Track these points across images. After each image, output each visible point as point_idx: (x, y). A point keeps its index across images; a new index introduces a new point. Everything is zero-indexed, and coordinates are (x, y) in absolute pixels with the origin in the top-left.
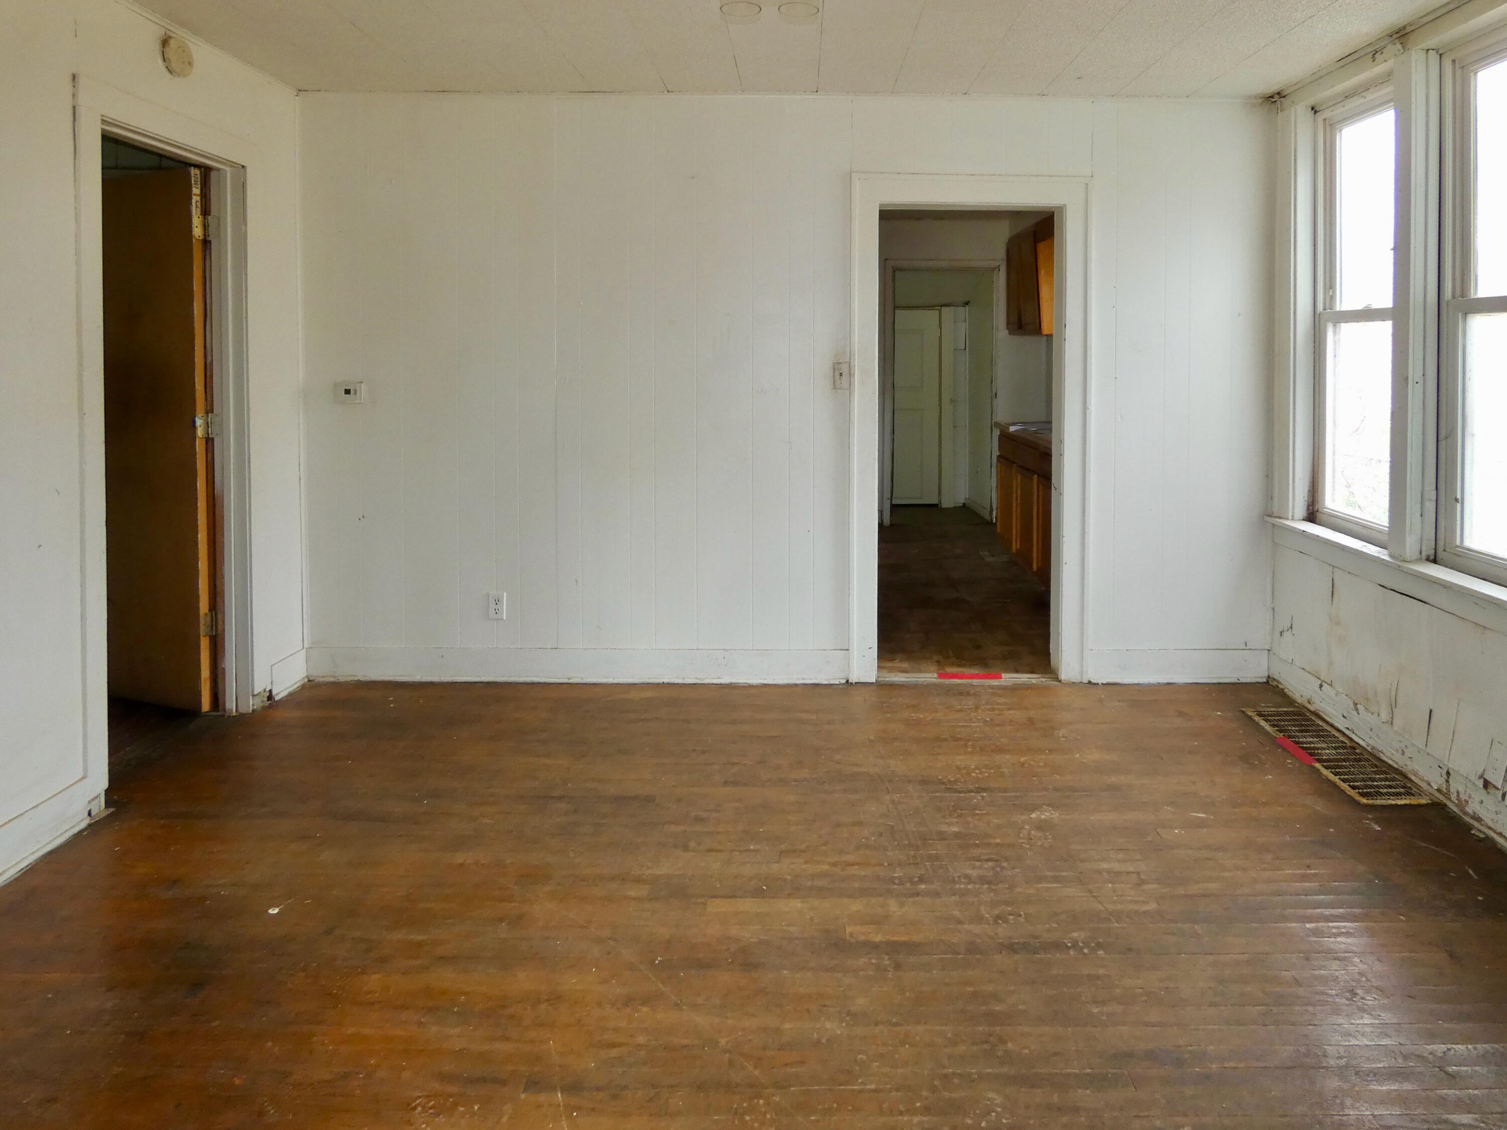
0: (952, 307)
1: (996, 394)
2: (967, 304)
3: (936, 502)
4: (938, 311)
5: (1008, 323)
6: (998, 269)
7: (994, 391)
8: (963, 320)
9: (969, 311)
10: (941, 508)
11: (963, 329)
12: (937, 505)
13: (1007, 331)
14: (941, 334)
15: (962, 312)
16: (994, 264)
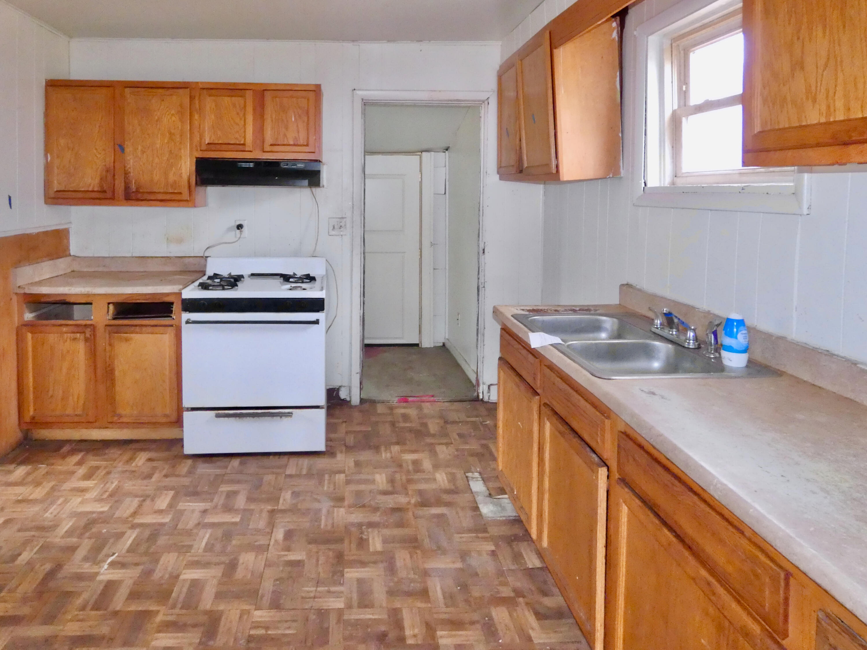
0: (433, 153)
1: (484, 250)
2: (447, 150)
3: (416, 342)
4: (419, 156)
5: (500, 168)
6: (486, 102)
7: (482, 246)
8: (444, 165)
9: (449, 157)
10: (421, 348)
11: (443, 173)
12: (417, 345)
13: (498, 176)
14: (421, 179)
15: (442, 157)
16: (483, 96)
